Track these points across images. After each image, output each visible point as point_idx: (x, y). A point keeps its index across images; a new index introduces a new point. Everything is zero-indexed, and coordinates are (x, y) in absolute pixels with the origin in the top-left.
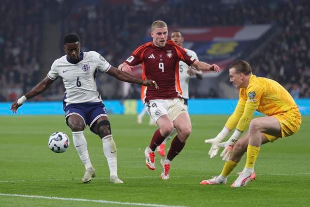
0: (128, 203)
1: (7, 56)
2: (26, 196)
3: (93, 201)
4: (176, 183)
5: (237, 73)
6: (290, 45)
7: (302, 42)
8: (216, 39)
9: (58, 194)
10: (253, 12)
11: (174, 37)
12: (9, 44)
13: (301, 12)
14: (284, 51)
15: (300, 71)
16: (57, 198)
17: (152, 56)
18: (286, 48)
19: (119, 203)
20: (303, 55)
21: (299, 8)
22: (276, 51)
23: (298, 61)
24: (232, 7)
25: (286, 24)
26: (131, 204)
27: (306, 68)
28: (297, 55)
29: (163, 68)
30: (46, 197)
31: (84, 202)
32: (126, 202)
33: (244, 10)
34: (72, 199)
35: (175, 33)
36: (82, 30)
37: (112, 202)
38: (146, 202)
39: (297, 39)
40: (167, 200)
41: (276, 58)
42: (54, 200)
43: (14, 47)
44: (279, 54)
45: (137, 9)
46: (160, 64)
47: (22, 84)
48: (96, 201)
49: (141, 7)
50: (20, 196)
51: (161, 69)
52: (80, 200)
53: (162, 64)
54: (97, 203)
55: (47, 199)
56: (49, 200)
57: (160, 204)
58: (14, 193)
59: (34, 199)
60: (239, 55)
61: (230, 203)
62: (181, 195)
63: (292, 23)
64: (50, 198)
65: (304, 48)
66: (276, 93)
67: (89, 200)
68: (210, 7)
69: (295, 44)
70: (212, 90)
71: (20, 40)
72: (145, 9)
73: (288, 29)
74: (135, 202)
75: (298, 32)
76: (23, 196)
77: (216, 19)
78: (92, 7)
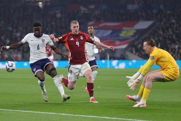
0: (77, 115)
1: (14, 37)
2: (23, 111)
3: (59, 114)
4: (102, 105)
5: (147, 45)
6: (164, 32)
7: (170, 30)
8: (124, 28)
9: (40, 110)
10: (144, 14)
11: (89, 29)
12: (15, 30)
13: (170, 14)
14: (160, 35)
15: (169, 45)
16: (39, 112)
17: (72, 39)
18: (162, 33)
19: (73, 115)
20: (170, 37)
21: (168, 12)
22: (156, 35)
23: (168, 40)
24: (133, 11)
25: (161, 20)
26: (79, 116)
27: (172, 44)
28: (167, 37)
29: (78, 44)
30: (34, 112)
31: (54, 114)
32: (76, 115)
33: (139, 13)
34: (47, 113)
35: (90, 27)
36: (53, 23)
37: (69, 115)
38: (87, 115)
39: (167, 28)
40: (98, 114)
41: (156, 38)
42: (38, 113)
43: (17, 32)
44: (158, 36)
45: (83, 12)
46: (77, 42)
47: (21, 52)
48: (60, 114)
49: (84, 11)
50: (20, 111)
51: (78, 45)
52: (52, 113)
53: (78, 42)
54: (61, 115)
55: (34, 113)
56: (35, 113)
57: (94, 116)
58: (17, 110)
59: (27, 113)
60: (136, 37)
61: (131, 116)
62: (106, 111)
63: (164, 20)
64: (36, 112)
65: (171, 33)
66: (166, 58)
67: (56, 114)
68: (121, 11)
69: (166, 31)
70: (122, 55)
71: (21, 28)
72: (87, 12)
73: (162, 23)
74: (81, 115)
75: (168, 25)
76: (22, 111)
77: (124, 17)
78: (59, 11)
